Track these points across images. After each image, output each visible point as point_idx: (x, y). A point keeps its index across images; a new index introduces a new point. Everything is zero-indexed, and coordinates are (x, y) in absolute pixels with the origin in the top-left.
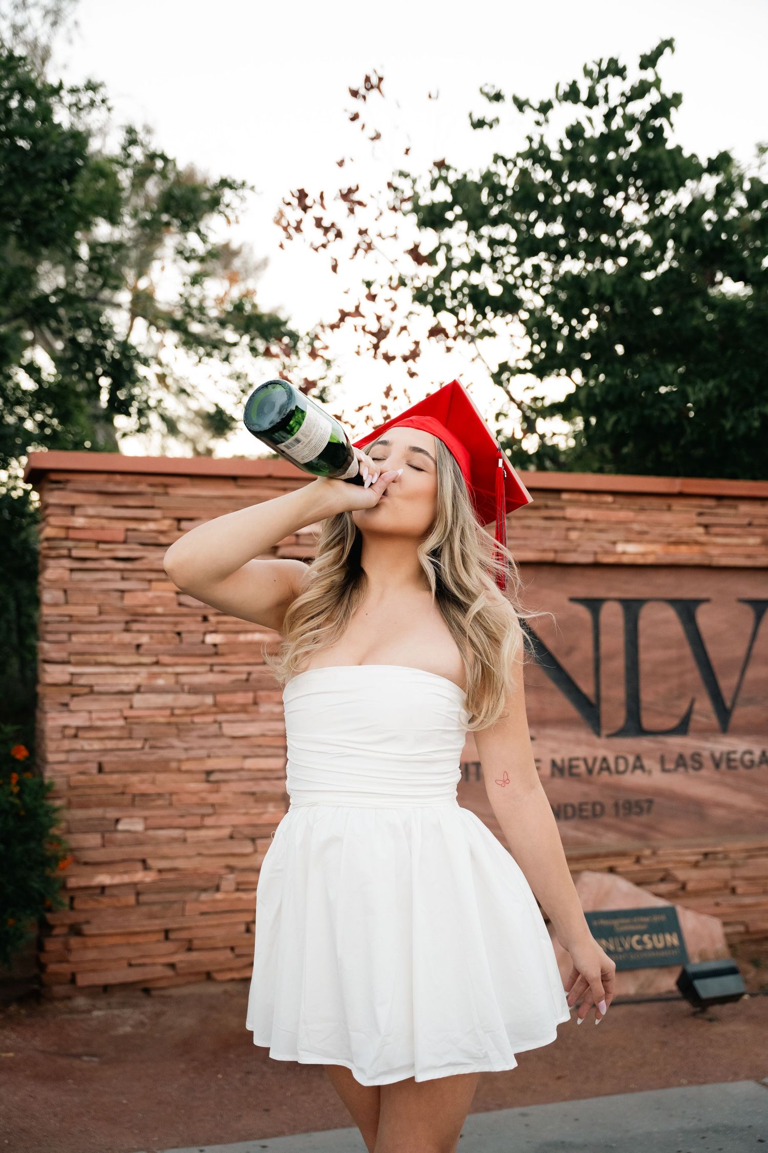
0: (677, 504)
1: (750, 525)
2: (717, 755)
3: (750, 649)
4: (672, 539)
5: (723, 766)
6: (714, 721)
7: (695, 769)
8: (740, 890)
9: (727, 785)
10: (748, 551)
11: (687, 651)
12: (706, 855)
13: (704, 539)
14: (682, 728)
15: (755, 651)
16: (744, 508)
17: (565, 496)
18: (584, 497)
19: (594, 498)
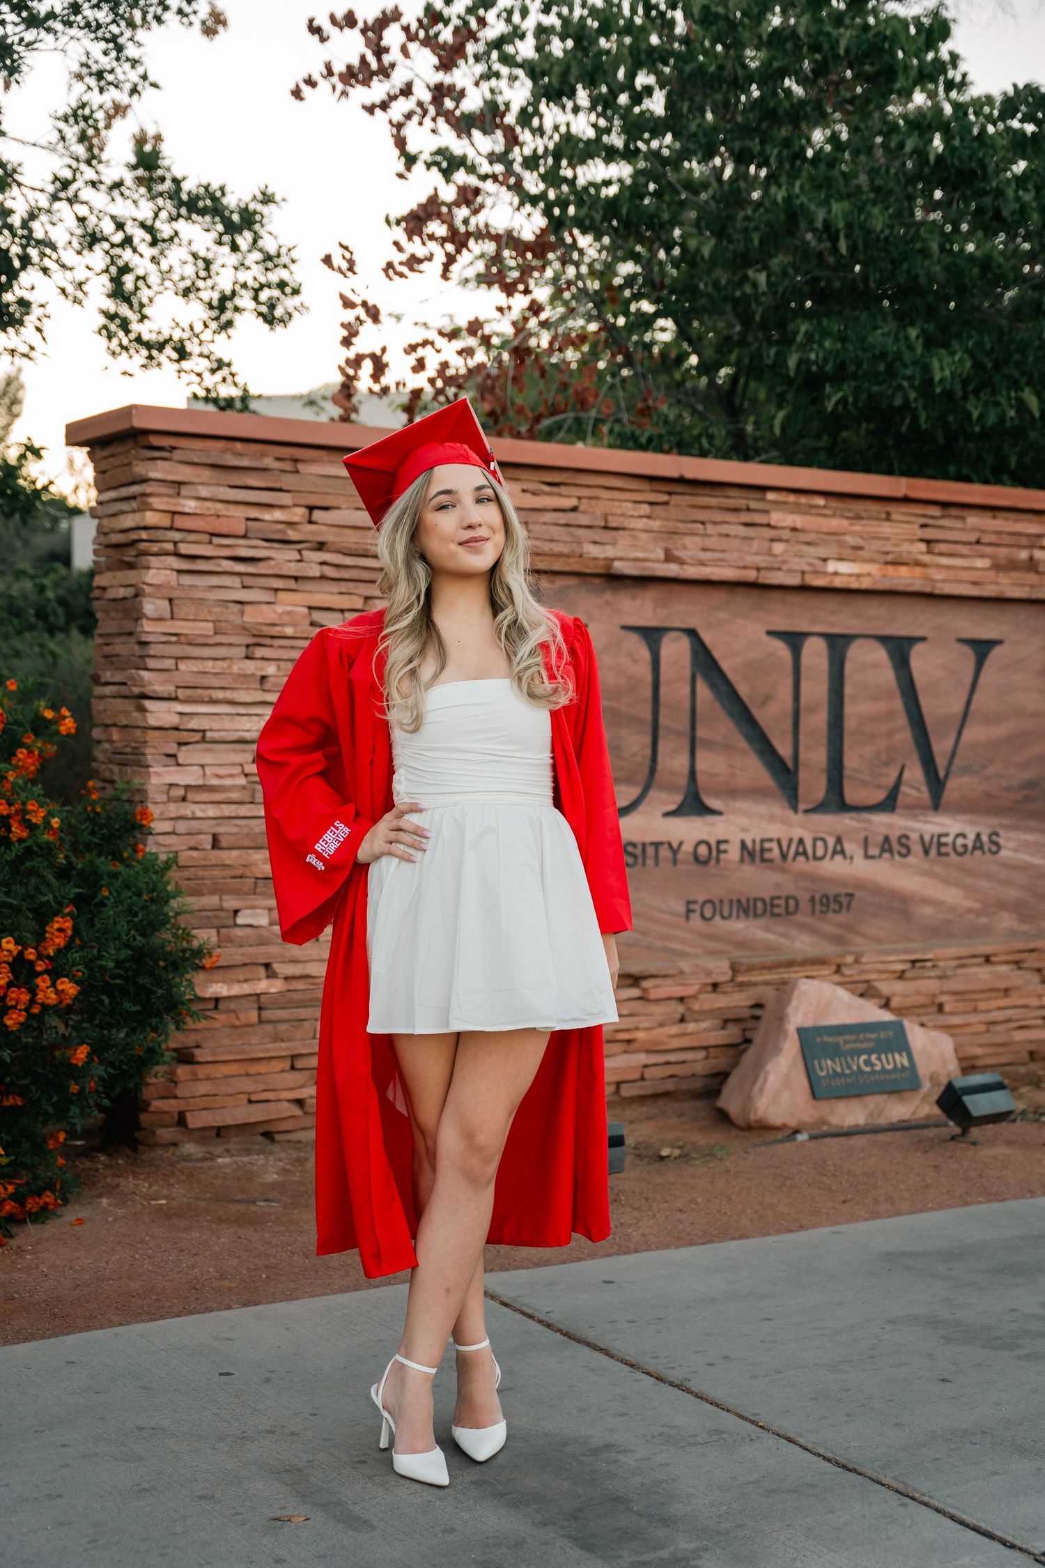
0: (898, 512)
1: (978, 542)
2: (927, 838)
3: (969, 703)
4: (889, 558)
5: (933, 852)
6: (925, 795)
7: (900, 855)
8: (947, 1008)
9: (934, 876)
10: (975, 576)
11: (898, 704)
12: (913, 962)
13: (926, 558)
14: (889, 804)
15: (973, 706)
16: (973, 520)
17: (771, 496)
18: (792, 498)
19: (803, 500)
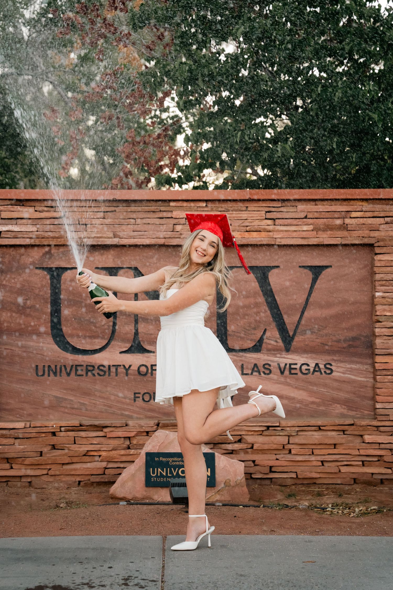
0: (252, 206)
1: (306, 217)
2: (282, 365)
4: (248, 228)
5: (287, 372)
6: (281, 344)
7: (264, 373)
8: (293, 452)
9: (289, 385)
10: (304, 234)
11: (261, 299)
12: (268, 427)
13: (271, 228)
14: (257, 348)
15: (311, 300)
16: (301, 207)
17: (172, 204)
18: (185, 204)
19: (192, 204)
